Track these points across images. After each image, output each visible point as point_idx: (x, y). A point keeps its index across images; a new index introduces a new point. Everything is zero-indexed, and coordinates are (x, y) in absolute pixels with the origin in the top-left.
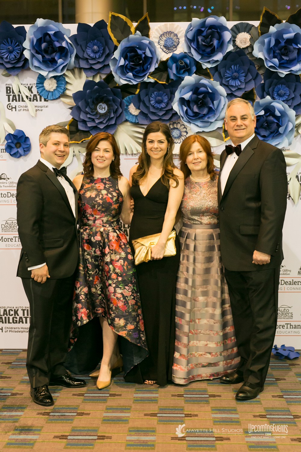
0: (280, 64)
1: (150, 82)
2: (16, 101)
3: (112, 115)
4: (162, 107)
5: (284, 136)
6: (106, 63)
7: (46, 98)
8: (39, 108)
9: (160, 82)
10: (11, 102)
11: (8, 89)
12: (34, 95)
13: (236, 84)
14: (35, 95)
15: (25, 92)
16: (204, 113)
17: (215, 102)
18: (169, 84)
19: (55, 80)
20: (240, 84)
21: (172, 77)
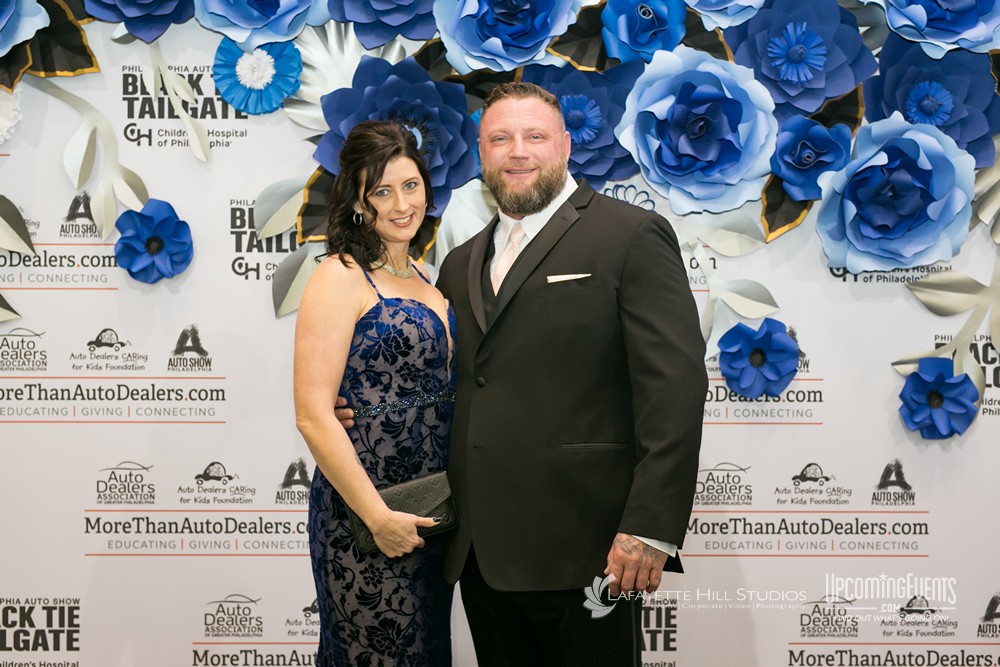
0: (931, 21)
1: (552, 67)
2: (153, 116)
3: (439, 161)
4: (584, 141)
5: (941, 227)
6: (423, 11)
7: (242, 107)
8: (220, 139)
9: (581, 68)
10: (136, 119)
11: (130, 80)
12: (206, 99)
13: (799, 78)
14: (208, 101)
15: (179, 91)
16: (709, 159)
17: (742, 128)
18: (607, 73)
19: (269, 57)
20: (810, 76)
21: (615, 52)
